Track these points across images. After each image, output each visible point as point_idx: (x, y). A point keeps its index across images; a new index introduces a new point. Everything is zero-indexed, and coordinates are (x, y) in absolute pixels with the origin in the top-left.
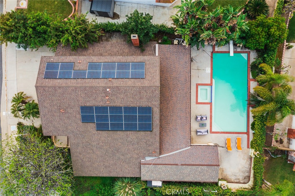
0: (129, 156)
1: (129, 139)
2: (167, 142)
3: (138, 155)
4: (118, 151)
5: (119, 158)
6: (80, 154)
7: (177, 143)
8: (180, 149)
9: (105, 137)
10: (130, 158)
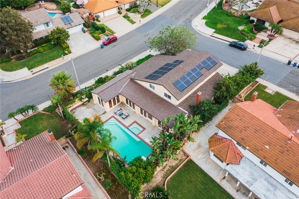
2: (133, 86)
7: (127, 89)
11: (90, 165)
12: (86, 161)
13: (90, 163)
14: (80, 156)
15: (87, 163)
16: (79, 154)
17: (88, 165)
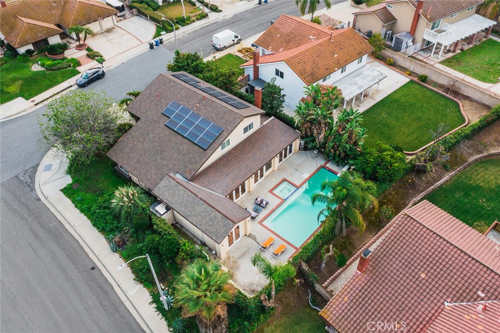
0: (165, 163)
1: (181, 147)
2: (208, 177)
3: (174, 166)
4: (162, 152)
5: (156, 160)
6: (132, 138)
7: (216, 185)
8: (214, 191)
9: (165, 135)
10: (165, 165)
11: (360, 244)
12: (356, 250)
13: (359, 243)
14: (349, 261)
15: (359, 248)
16: (346, 264)
17: (362, 246)
